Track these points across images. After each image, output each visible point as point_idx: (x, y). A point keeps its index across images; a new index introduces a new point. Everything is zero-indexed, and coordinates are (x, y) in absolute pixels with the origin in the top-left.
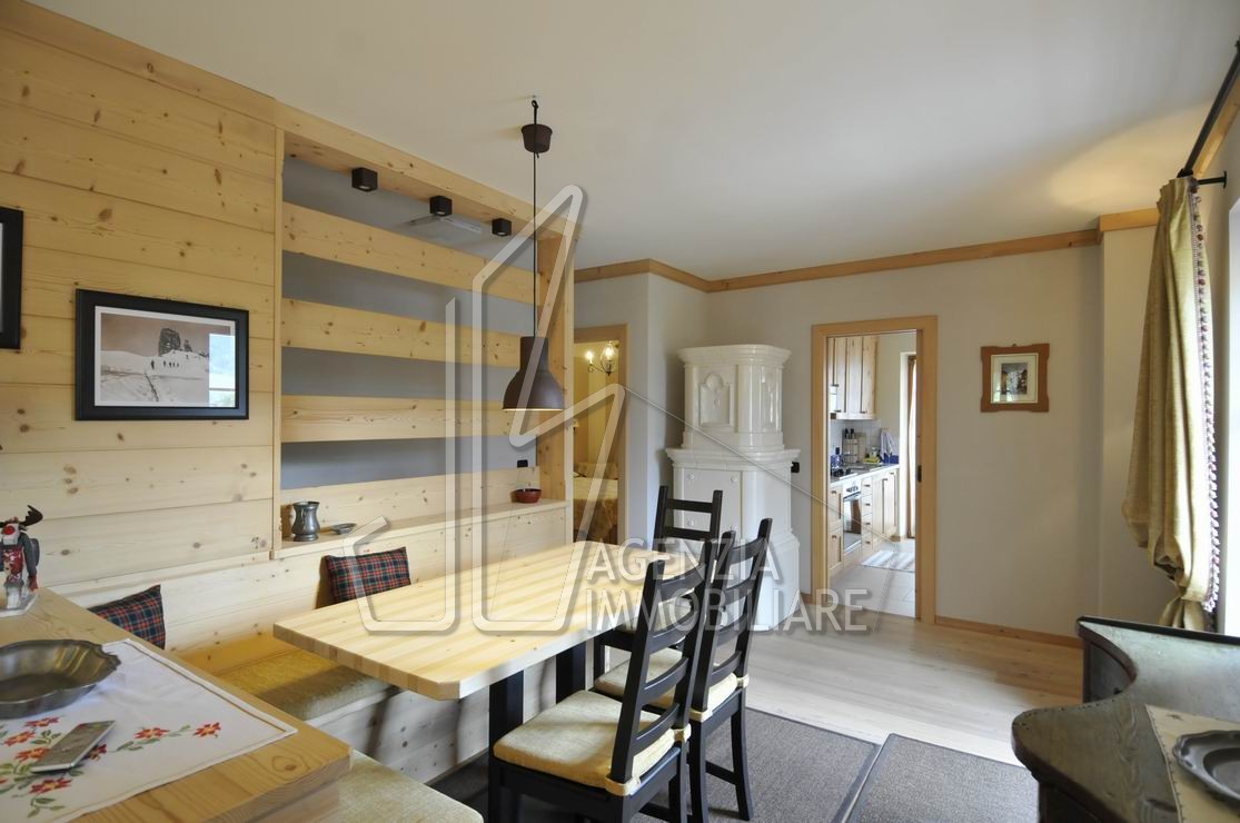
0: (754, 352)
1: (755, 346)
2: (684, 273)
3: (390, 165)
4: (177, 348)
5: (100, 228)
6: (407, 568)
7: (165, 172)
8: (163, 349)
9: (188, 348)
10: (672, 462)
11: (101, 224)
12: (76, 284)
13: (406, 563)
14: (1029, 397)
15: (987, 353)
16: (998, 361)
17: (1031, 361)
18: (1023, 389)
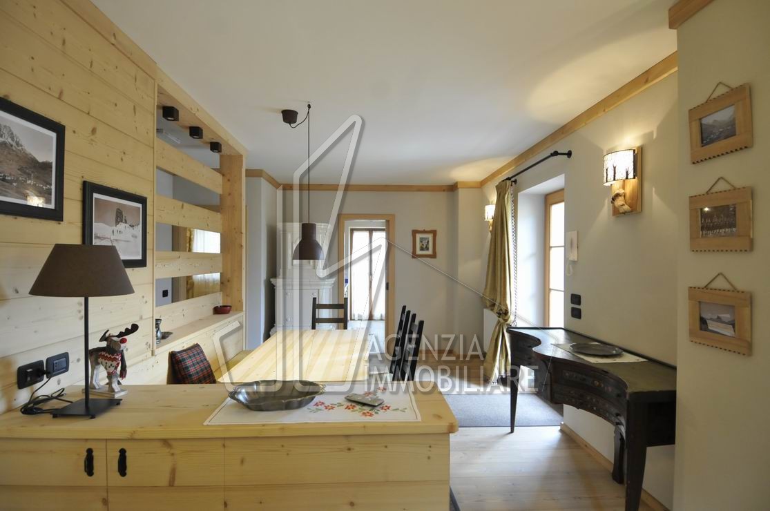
0: (322, 227)
1: (323, 224)
2: (273, 178)
3: (191, 109)
4: (122, 221)
5: (92, 140)
6: (204, 355)
7: (116, 105)
8: (117, 223)
9: (126, 222)
10: (274, 286)
11: (92, 137)
12: (83, 177)
13: (202, 352)
14: (430, 252)
15: (415, 232)
16: (418, 236)
17: (430, 237)
18: (427, 249)
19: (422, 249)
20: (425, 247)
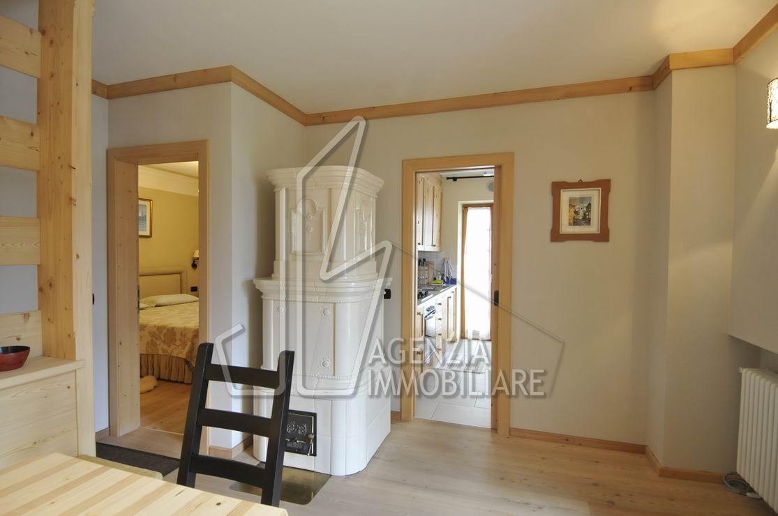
10: (261, 293)
14: (594, 228)
15: (557, 187)
16: (566, 195)
17: (595, 195)
18: (587, 221)
19: (575, 222)
20: (580, 216)
